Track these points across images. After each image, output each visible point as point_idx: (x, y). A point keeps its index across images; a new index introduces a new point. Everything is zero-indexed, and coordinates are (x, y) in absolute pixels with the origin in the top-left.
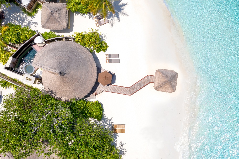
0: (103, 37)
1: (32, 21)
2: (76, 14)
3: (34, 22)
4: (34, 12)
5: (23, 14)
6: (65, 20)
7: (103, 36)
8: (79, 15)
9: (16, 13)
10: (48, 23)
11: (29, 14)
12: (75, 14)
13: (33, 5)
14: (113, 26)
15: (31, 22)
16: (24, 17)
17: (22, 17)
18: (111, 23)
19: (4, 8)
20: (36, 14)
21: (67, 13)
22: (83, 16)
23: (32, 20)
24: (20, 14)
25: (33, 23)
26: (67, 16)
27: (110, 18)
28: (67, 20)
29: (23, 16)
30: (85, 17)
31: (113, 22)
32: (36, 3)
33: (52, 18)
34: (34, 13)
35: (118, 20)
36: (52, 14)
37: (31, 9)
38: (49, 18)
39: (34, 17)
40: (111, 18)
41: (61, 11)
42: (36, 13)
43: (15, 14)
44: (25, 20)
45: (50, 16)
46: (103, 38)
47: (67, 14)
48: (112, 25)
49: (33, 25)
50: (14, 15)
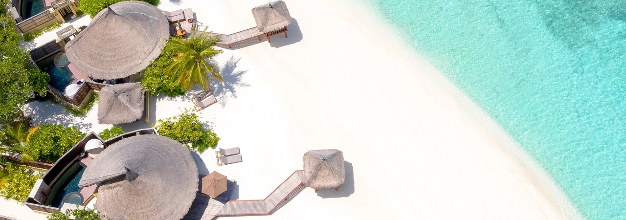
0: (209, 126)
1: (81, 123)
2: (159, 99)
3: (85, 123)
4: (85, 108)
5: (66, 114)
6: (139, 104)
7: (208, 124)
8: (165, 99)
9: (54, 116)
10: (110, 113)
11: (77, 113)
12: (157, 99)
13: (85, 96)
14: (226, 105)
15: (80, 125)
16: (68, 119)
17: (64, 120)
18: (222, 102)
19: (33, 111)
20: (90, 112)
21: (142, 94)
22: (171, 100)
23: (82, 121)
24: (60, 116)
25: (84, 125)
26: (143, 99)
27: (218, 95)
28: (143, 105)
29: (66, 117)
30: (176, 101)
31: (225, 101)
32: (89, 94)
33: (116, 104)
34: (86, 111)
35: (233, 97)
36: (116, 97)
37: (80, 103)
38: (111, 106)
39: (86, 117)
40: (221, 95)
41: (132, 91)
42: (89, 109)
43: (52, 117)
44: (68, 124)
45: (113, 100)
46: (210, 128)
47: (143, 97)
48: (224, 105)
49: (84, 128)
50: (49, 119)
